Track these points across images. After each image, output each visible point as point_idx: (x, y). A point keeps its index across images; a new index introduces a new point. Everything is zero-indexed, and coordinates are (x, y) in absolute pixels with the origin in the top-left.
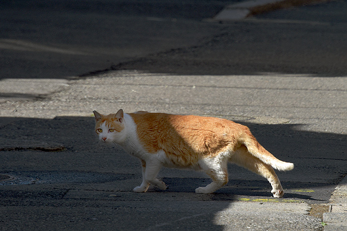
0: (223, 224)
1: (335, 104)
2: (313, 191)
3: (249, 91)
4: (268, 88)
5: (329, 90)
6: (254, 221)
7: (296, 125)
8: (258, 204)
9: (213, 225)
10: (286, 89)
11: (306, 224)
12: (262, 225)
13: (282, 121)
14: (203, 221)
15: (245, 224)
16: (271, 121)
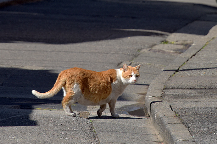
0: (36, 120)
1: (68, 59)
2: (75, 105)
3: (13, 52)
4: (24, 50)
5: (60, 52)
6: (53, 119)
7: (50, 70)
8: (48, 111)
9: (30, 121)
10: (34, 51)
11: (82, 121)
12: (58, 121)
13: (40, 68)
14: (24, 119)
15: (48, 120)
16: (34, 68)
